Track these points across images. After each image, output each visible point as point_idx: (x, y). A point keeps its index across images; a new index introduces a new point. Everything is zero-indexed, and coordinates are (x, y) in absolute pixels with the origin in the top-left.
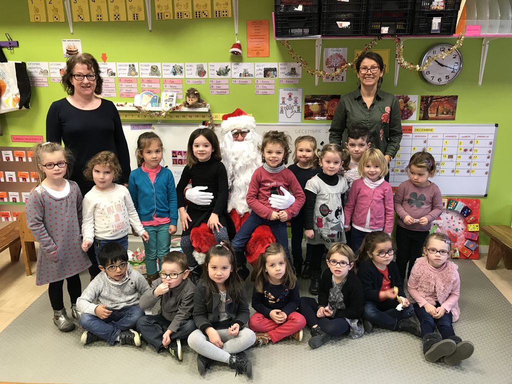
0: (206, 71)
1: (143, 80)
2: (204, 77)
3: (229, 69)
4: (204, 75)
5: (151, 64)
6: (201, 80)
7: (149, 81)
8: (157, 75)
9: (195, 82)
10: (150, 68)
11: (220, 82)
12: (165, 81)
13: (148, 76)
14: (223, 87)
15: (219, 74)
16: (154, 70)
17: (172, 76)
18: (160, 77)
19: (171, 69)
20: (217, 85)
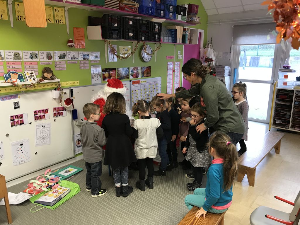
0: (53, 56)
1: (8, 63)
2: (51, 60)
3: (66, 55)
4: (51, 59)
5: (14, 52)
6: (50, 62)
7: (13, 64)
8: (19, 59)
9: (46, 63)
10: (13, 54)
11: (61, 63)
12: (25, 63)
13: (12, 60)
14: (62, 66)
15: (60, 58)
16: (17, 56)
17: (30, 60)
18: (22, 60)
19: (29, 55)
20: (59, 65)
